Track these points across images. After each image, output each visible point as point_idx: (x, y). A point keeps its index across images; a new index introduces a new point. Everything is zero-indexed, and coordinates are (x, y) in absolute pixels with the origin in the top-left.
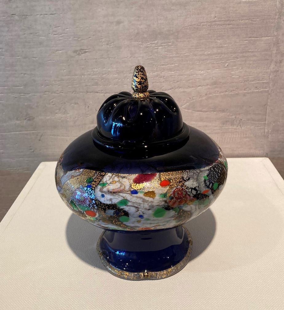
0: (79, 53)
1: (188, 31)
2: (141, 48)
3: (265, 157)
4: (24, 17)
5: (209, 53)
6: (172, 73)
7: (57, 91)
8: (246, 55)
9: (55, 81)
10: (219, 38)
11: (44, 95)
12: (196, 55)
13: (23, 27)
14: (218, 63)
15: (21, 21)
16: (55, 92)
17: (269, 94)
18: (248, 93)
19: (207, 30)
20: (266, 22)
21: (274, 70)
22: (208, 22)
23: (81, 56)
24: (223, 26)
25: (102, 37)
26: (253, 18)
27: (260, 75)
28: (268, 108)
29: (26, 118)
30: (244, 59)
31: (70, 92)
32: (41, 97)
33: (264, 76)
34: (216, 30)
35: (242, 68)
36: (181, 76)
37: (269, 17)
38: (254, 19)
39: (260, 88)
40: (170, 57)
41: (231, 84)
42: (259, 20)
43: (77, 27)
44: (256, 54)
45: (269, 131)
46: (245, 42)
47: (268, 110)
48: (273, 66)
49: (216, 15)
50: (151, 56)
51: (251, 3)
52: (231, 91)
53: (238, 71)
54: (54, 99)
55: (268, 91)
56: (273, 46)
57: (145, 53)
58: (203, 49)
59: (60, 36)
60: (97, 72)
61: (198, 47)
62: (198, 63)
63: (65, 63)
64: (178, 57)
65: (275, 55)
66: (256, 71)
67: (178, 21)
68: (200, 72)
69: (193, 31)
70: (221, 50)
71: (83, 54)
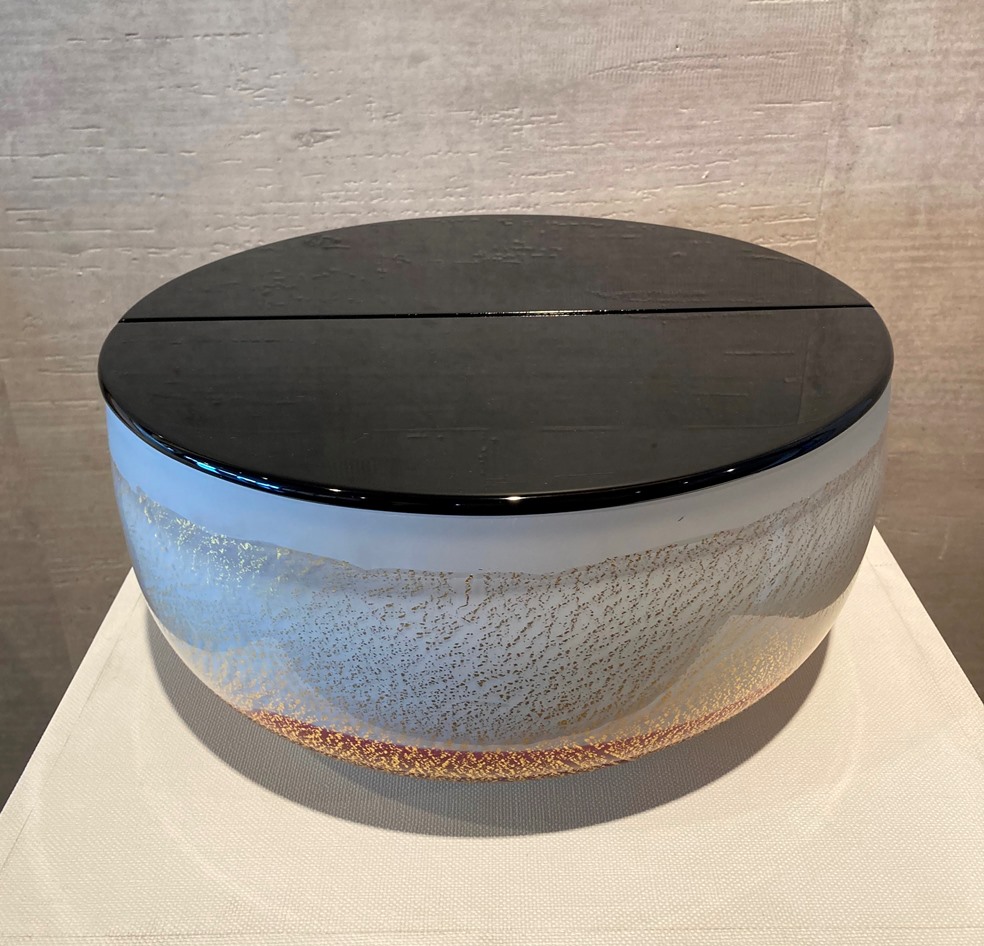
1: (603, 83)
2: (475, 127)
4: (159, 40)
5: (659, 142)
6: (559, 196)
7: (249, 241)
8: (758, 150)
9: (243, 214)
10: (686, 103)
11: (213, 253)
12: (623, 148)
13: (156, 69)
14: (681, 170)
15: (152, 52)
16: (241, 246)
17: (818, 254)
19: (655, 81)
20: (811, 62)
21: (833, 189)
22: (656, 60)
23: (312, 148)
24: (698, 70)
25: (370, 96)
26: (776, 49)
27: (796, 201)
30: (751, 159)
32: (203, 257)
33: (804, 204)
34: (679, 82)
35: (746, 184)
36: (583, 204)
37: (822, 48)
38: (781, 52)
39: (793, 238)
40: (554, 153)
41: (716, 226)
42: (795, 56)
43: (303, 71)
44: (785, 145)
46: (755, 113)
48: (829, 178)
49: (680, 41)
50: (502, 149)
51: (774, 10)
53: (735, 192)
55: (815, 245)
56: (831, 125)
57: (487, 140)
58: (643, 132)
59: (256, 94)
60: (357, 193)
61: (629, 127)
62: (628, 170)
63: (271, 168)
64: (576, 153)
65: (835, 149)
66: (783, 192)
67: (577, 57)
68: (634, 192)
69: (615, 82)
70: (691, 134)
71: (320, 144)
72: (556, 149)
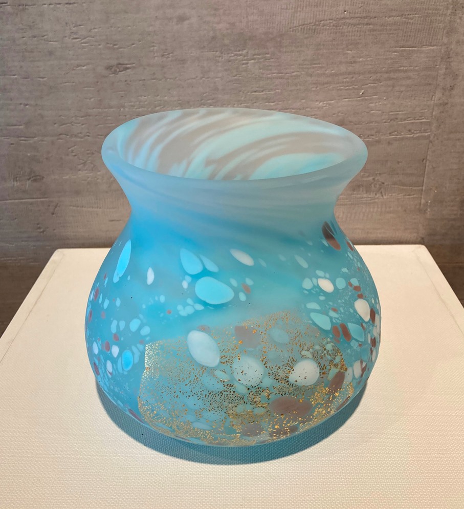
0: (115, 71)
1: (299, 34)
4: (21, 7)
5: (333, 71)
6: (271, 105)
7: (80, 133)
8: (395, 77)
9: (76, 116)
10: (350, 47)
11: (59, 140)
12: (311, 76)
13: (20, 25)
14: (348, 89)
15: (17, 14)
16: (76, 136)
17: (431, 142)
18: (396, 140)
19: (331, 33)
20: (429, 21)
21: (441, 102)
22: (332, 19)
23: (117, 76)
24: (358, 26)
25: (153, 43)
26: (407, 13)
27: (418, 109)
28: (427, 164)
29: (30, 178)
30: (390, 83)
31: (101, 135)
32: (53, 143)
33: (423, 111)
34: (346, 34)
35: (388, 98)
37: (436, 12)
38: (410, 15)
39: (415, 132)
40: (268, 78)
41: (368, 125)
42: (419, 17)
43: (111, 27)
44: (411, 74)
45: (427, 202)
46: (393, 53)
47: (427, 168)
48: (438, 94)
49: (347, 8)
50: (236, 76)
52: (368, 136)
53: (380, 103)
54: (76, 147)
55: (429, 136)
56: (441, 61)
57: (226, 70)
58: (324, 65)
59: (82, 41)
60: (146, 103)
61: (315, 62)
62: (314, 89)
63: (93, 87)
64: (281, 78)
65: (442, 77)
66: (410, 103)
67: (282, 18)
68: (317, 103)
69: (306, 34)
70: (353, 67)
71: (122, 72)
72: (269, 76)
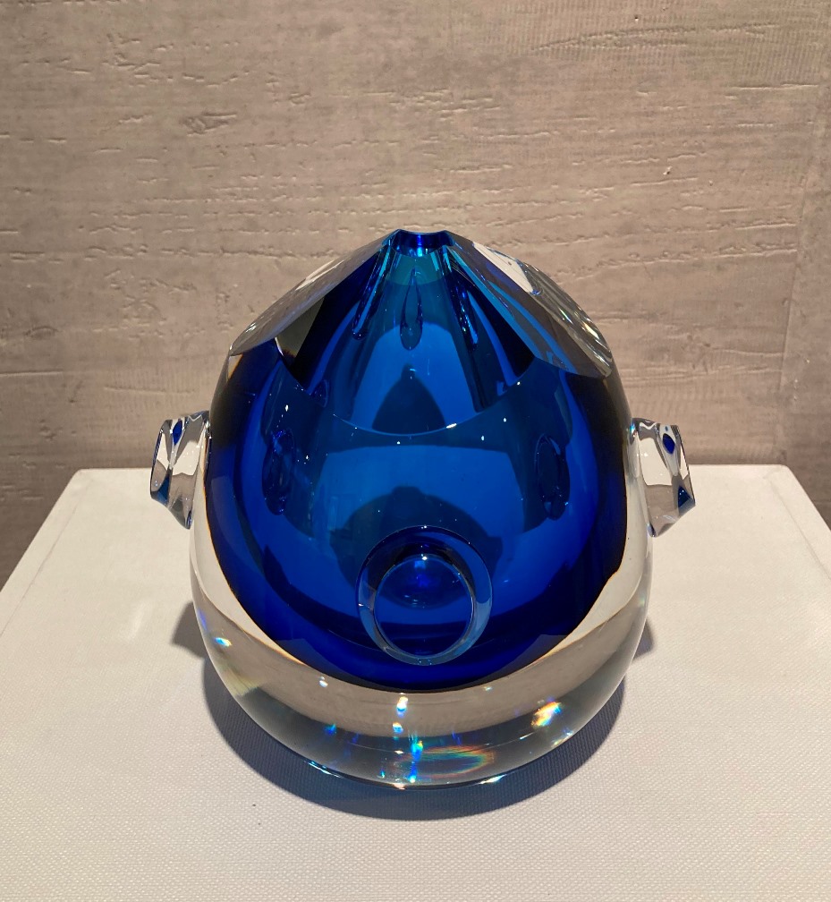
0: (199, 127)
1: (548, 59)
2: (396, 112)
3: (779, 462)
5: (612, 131)
6: (493, 194)
7: (130, 245)
8: (730, 142)
9: (122, 213)
10: (645, 84)
11: (87, 259)
12: (570, 139)
13: (20, 39)
14: (639, 165)
15: (14, 19)
16: (120, 250)
17: (798, 266)
18: (731, 262)
19: (609, 58)
20: (795, 37)
21: (818, 189)
22: (611, 33)
23: (203, 136)
24: (660, 46)
25: (273, 74)
26: (752, 22)
27: (773, 203)
28: (791, 309)
29: (29, 332)
30: (721, 153)
31: (170, 250)
32: (75, 264)
33: (783, 207)
34: (638, 59)
35: (716, 182)
36: (522, 204)
37: (808, 20)
38: (760, 25)
39: (768, 247)
40: (489, 143)
41: (678, 232)
42: (774, 29)
43: (194, 43)
44: (761, 137)
45: (792, 382)
46: (727, 97)
47: (791, 316)
48: (813, 176)
49: (639, 12)
50: (428, 138)
52: (679, 255)
53: (702, 192)
54: (119, 272)
55: (795, 255)
56: (817, 113)
57: (410, 127)
58: (594, 119)
59: (136, 70)
60: (256, 189)
61: (578, 113)
62: (576, 164)
63: (155, 158)
64: (515, 143)
65: (821, 142)
66: (758, 192)
67: (517, 28)
68: (582, 191)
69: (562, 59)
70: (651, 122)
71: (213, 130)
72: (490, 138)
